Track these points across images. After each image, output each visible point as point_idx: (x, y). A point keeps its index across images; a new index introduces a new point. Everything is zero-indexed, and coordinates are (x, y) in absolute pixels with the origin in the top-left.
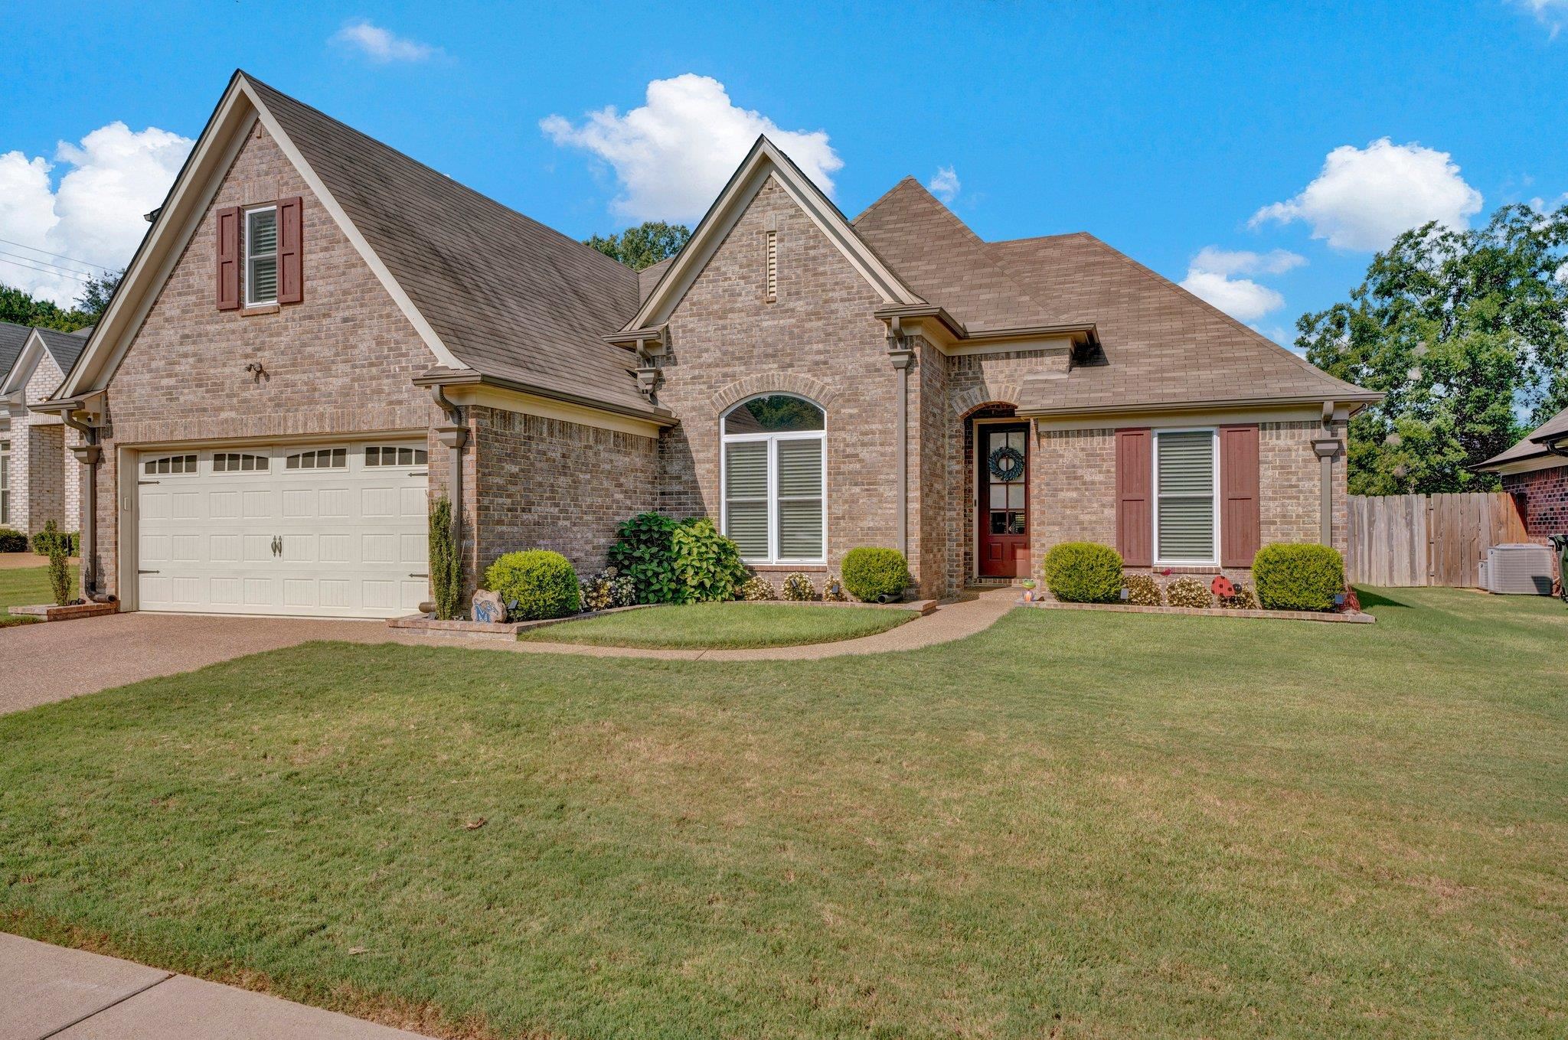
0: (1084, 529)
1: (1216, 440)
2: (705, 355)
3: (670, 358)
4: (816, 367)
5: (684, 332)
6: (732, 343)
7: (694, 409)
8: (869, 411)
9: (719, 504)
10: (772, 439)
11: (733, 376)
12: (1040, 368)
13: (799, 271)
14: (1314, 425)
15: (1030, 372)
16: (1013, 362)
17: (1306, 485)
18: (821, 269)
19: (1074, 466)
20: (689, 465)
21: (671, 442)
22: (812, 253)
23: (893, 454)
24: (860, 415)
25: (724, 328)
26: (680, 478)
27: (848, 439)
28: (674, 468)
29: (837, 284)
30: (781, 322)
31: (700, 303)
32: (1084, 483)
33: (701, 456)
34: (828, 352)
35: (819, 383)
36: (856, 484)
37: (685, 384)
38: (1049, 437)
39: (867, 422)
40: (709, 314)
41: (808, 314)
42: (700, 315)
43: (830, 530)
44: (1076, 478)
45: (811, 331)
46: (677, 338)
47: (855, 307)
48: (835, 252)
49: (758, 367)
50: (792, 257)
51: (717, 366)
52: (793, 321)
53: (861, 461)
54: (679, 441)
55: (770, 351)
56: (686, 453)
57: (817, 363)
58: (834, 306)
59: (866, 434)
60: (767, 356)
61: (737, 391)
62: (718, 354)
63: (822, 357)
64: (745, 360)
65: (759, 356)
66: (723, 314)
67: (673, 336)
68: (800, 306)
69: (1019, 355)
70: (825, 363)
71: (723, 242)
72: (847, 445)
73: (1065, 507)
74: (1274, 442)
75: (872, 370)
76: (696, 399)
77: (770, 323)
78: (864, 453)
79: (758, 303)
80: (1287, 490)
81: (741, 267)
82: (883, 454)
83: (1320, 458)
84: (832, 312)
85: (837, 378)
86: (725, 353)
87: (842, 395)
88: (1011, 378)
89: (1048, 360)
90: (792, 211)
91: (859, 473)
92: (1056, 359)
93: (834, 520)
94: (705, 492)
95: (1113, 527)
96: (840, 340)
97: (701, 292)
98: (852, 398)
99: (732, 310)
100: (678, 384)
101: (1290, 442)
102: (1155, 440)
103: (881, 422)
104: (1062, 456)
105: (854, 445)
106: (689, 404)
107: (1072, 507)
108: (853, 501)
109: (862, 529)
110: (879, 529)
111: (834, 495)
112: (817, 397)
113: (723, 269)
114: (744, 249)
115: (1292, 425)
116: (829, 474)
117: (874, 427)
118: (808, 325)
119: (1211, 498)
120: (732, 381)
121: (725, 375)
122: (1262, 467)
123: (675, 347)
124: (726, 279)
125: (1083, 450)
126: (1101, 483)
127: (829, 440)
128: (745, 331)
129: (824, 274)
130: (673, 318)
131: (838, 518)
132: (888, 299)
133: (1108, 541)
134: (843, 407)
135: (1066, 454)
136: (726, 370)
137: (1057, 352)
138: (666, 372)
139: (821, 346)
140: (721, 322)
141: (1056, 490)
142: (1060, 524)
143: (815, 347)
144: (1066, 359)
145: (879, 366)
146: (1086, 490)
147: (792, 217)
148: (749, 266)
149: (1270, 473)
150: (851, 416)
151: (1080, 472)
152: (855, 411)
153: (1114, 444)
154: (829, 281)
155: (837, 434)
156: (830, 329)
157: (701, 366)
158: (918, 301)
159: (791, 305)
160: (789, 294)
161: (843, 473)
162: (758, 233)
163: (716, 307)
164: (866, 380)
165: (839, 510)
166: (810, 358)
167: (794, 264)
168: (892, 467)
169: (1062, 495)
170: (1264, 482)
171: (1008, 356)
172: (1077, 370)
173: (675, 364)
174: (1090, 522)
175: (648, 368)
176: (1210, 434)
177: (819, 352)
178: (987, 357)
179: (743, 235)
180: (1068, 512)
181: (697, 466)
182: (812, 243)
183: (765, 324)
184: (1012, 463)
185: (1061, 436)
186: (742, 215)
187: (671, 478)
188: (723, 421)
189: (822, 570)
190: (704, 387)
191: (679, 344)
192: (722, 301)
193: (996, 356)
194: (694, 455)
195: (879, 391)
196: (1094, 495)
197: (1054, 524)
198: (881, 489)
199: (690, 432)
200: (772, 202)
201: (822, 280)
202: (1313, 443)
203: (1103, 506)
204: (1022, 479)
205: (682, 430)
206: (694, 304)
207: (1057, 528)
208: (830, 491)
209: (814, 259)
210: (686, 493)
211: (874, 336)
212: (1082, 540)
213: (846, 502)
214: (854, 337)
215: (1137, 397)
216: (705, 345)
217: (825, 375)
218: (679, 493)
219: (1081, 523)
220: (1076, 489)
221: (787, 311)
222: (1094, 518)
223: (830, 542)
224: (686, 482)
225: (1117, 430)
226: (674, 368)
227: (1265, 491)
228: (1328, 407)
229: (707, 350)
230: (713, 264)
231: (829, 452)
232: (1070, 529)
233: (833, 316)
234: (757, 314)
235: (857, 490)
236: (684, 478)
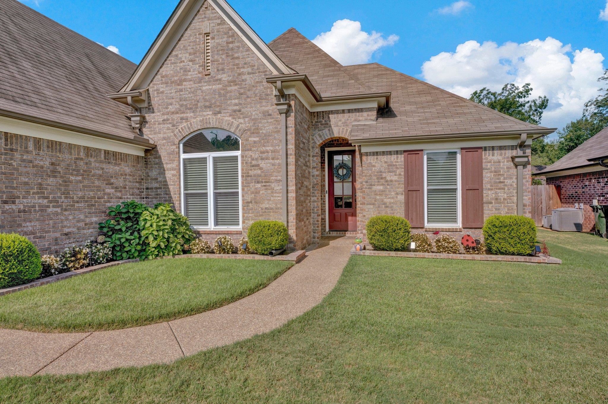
0: (387, 207)
1: (459, 157)
2: (170, 107)
3: (150, 109)
4: (235, 113)
5: (158, 93)
6: (185, 100)
7: (164, 138)
8: (266, 138)
9: (180, 194)
10: (210, 156)
11: (187, 119)
12: (361, 118)
13: (224, 57)
14: (513, 148)
15: (356, 120)
16: (346, 115)
17: (508, 182)
18: (236, 55)
19: (381, 172)
20: (162, 172)
21: (151, 159)
22: (231, 46)
23: (279, 164)
24: (260, 142)
25: (181, 90)
26: (157, 179)
27: (253, 155)
28: (154, 173)
29: (245, 64)
30: (214, 87)
31: (166, 76)
32: (387, 181)
33: (169, 166)
34: (240, 104)
35: (236, 123)
36: (258, 182)
37: (159, 124)
38: (367, 155)
39: (264, 146)
40: (172, 83)
41: (229, 82)
42: (167, 83)
43: (243, 209)
44: (382, 178)
45: (231, 92)
46: (154, 97)
47: (257, 77)
48: (244, 45)
49: (201, 113)
50: (219, 48)
51: (177, 113)
52: (221, 86)
53: (261, 169)
54: (155, 158)
55: (207, 104)
56: (160, 164)
57: (235, 111)
58: (244, 77)
59: (262, 152)
60: (206, 107)
61: (189, 128)
62: (178, 106)
63: (237, 108)
64: (193, 108)
65: (201, 107)
66: (180, 82)
67: (151, 96)
68: (224, 77)
69: (349, 111)
70: (240, 111)
71: (179, 40)
72: (253, 160)
73: (376, 195)
74: (491, 157)
75: (266, 114)
76: (165, 133)
77: (207, 87)
78: (263, 164)
79: (200, 75)
80: (499, 185)
81: (190, 54)
82: (273, 165)
83: (516, 166)
84: (243, 80)
85: (247, 119)
86: (182, 106)
87: (249, 130)
88: (345, 124)
89: (365, 114)
90: (219, 21)
91: (260, 176)
92: (370, 113)
93: (246, 204)
94: (171, 188)
95: (403, 205)
96: (248, 97)
97: (167, 70)
98: (255, 132)
99: (185, 80)
100: (155, 124)
101: (500, 158)
102: (425, 157)
103: (272, 146)
104: (374, 166)
105: (257, 159)
106: (161, 136)
107: (380, 195)
108: (257, 192)
109: (262, 209)
110: (272, 209)
111: (246, 189)
112: (235, 131)
113: (180, 56)
114: (192, 44)
115: (501, 148)
116: (242, 176)
117: (268, 148)
118: (229, 89)
119: (456, 189)
120: (186, 122)
121: (182, 119)
122: (484, 172)
123: (153, 102)
124: (181, 62)
125: (386, 162)
126: (396, 181)
127: (242, 157)
128: (193, 93)
129: (238, 58)
130: (151, 85)
131: (248, 203)
132: (275, 73)
133: (399, 214)
134: (250, 137)
135: (376, 165)
136: (182, 115)
137: (369, 109)
138: (149, 117)
139: (237, 101)
140: (179, 87)
141: (371, 185)
142: (374, 204)
143: (233, 101)
144: (375, 113)
145: (270, 112)
146: (388, 185)
147: (219, 24)
148: (195, 53)
149: (489, 175)
150: (255, 142)
151: (384, 175)
152: (257, 139)
153: (403, 159)
154: (241, 62)
155: (247, 153)
156: (242, 91)
157: (168, 113)
158: (293, 72)
159: (219, 77)
160: (218, 70)
161: (251, 176)
162: (200, 34)
163: (176, 78)
164: (263, 121)
165: (249, 198)
166: (230, 108)
167: (221, 52)
168: (279, 172)
169: (374, 188)
170: (485, 180)
171: (343, 111)
172: (381, 120)
173: (153, 112)
174: (390, 203)
175: (137, 114)
176: (455, 153)
177: (236, 105)
178: (332, 112)
179: (191, 36)
180: (378, 197)
181: (167, 172)
182: (231, 40)
183: (204, 88)
184: (345, 171)
185: (374, 155)
186: (190, 24)
187: (152, 179)
188: (181, 145)
189: (239, 233)
190: (170, 126)
191: (155, 101)
192: (180, 75)
193: (337, 112)
194: (165, 166)
195: (271, 127)
196: (392, 188)
197: (370, 204)
198: (273, 185)
199: (163, 152)
200: (207, 16)
201: (237, 61)
202: (513, 158)
203: (397, 194)
204: (350, 180)
205: (157, 151)
206: (162, 77)
207: (372, 206)
208: (243, 186)
209: (232, 49)
210: (160, 188)
211: (267, 95)
212: (386, 214)
213: (252, 193)
214: (256, 95)
215: (416, 132)
216: (170, 101)
217: (239, 118)
218: (156, 188)
219: (385, 204)
220: (383, 185)
221: (217, 80)
222: (392, 201)
223: (243, 216)
224: (161, 182)
225: (405, 151)
226: (152, 115)
227: (486, 185)
228: (524, 136)
229: (171, 104)
230: (174, 53)
231: (242, 163)
232: (379, 207)
233: (244, 83)
234: (200, 82)
235: (259, 185)
236: (160, 179)
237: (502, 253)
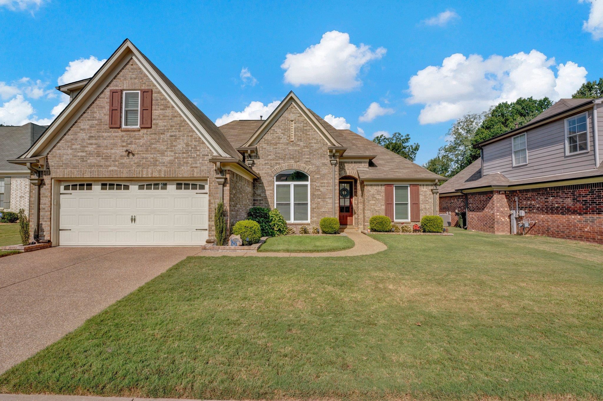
0: (377, 212)
1: (409, 188)
2: (269, 157)
3: (257, 157)
4: (306, 163)
5: (262, 149)
6: (279, 153)
7: (265, 173)
8: (323, 176)
9: (274, 204)
10: (292, 184)
11: (279, 164)
12: (361, 167)
13: (301, 133)
14: (432, 185)
15: (358, 167)
16: (353, 164)
17: (430, 200)
18: (308, 133)
19: (374, 194)
20: (264, 191)
21: (257, 184)
22: (305, 128)
23: (331, 190)
24: (320, 178)
25: (276, 148)
26: (260, 195)
27: (317, 184)
28: (259, 192)
29: (313, 138)
30: (295, 148)
31: (267, 140)
32: (376, 199)
33: (268, 188)
34: (310, 158)
35: (307, 168)
36: (319, 198)
37: (263, 165)
38: (367, 186)
39: (323, 180)
40: (271, 144)
41: (304, 146)
42: (268, 144)
43: (311, 212)
44: (374, 198)
45: (305, 151)
46: (259, 150)
47: (319, 145)
48: (312, 128)
49: (288, 161)
50: (299, 129)
51: (274, 160)
52: (299, 148)
53: (321, 191)
54: (259, 183)
55: (292, 157)
56: (263, 187)
57: (307, 161)
58: (312, 145)
59: (322, 183)
60: (290, 158)
61: (281, 168)
62: (274, 156)
63: (308, 160)
64: (283, 159)
65: (288, 158)
66: (276, 144)
67: (258, 150)
68: (302, 144)
69: (355, 162)
70: (310, 161)
71: (276, 122)
72: (317, 187)
73: (371, 205)
74: (423, 189)
75: (324, 164)
76: (266, 170)
77: (291, 148)
78: (322, 189)
79: (288, 142)
80: (426, 202)
81: (282, 130)
82: (327, 190)
83: (433, 194)
84: (312, 146)
85: (313, 166)
86: (276, 156)
87: (315, 171)
88: (353, 169)
89: (363, 164)
90: (299, 115)
91: (320, 195)
92: (365, 164)
93: (312, 209)
94: (269, 200)
95: (384, 211)
96: (314, 155)
97: (268, 137)
98: (318, 172)
99: (279, 143)
100: (260, 165)
101: (426, 189)
102: (394, 188)
103: (327, 180)
104: (370, 191)
105: (319, 187)
106: (264, 171)
107: (373, 205)
108: (318, 203)
109: (321, 212)
110: (326, 212)
111: (312, 201)
112: (307, 171)
113: (276, 130)
114: (283, 125)
115: (427, 185)
116: (311, 195)
117: (325, 181)
118: (304, 150)
119: (408, 203)
120: (279, 165)
121: (277, 163)
122: (420, 196)
123: (259, 153)
124: (277, 133)
125: (376, 190)
126: (381, 199)
127: (311, 185)
128: (283, 150)
129: (309, 135)
130: (258, 144)
131: (313, 208)
132: (329, 144)
133: (382, 214)
134: (315, 175)
135: (372, 191)
136: (277, 161)
137: (365, 162)
138: (256, 161)
139: (308, 156)
140: (275, 147)
141: (369, 201)
142: (370, 210)
143: (306, 156)
144: (368, 164)
145: (326, 163)
146: (377, 201)
147: (298, 117)
148: (284, 130)
149: (422, 197)
150: (318, 178)
151: (375, 196)
152: (319, 176)
153: (384, 188)
154: (311, 137)
155: (313, 183)
156: (311, 151)
157: (268, 160)
158: (340, 145)
159: (299, 143)
160: (298, 140)
161: (315, 195)
162: (288, 120)
163: (273, 142)
164: (322, 168)
165: (314, 206)
166: (304, 159)
167: (299, 131)
168: (330, 193)
169: (371, 202)
170: (421, 200)
171: (352, 163)
172: (370, 168)
173: (259, 159)
174: (378, 210)
175: (250, 159)
176: (407, 187)
177: (307, 158)
178: (346, 162)
179: (282, 120)
180: (372, 207)
181: (267, 192)
182: (305, 125)
183: (290, 148)
184: (346, 193)
185: (370, 186)
186: (282, 114)
187: (257, 195)
188: (275, 177)
189: (309, 224)
190: (269, 167)
191: (260, 153)
192: (275, 140)
193: (349, 162)
194: (265, 188)
195: (326, 171)
196: (379, 202)
197: (368, 210)
198: (327, 200)
199: (265, 181)
200: (292, 111)
201: (308, 136)
202: (432, 190)
203: (381, 205)
204: (349, 197)
205: (261, 180)
206: (266, 140)
208: (311, 200)
209: (306, 130)
210: (263, 200)
211: (325, 155)
212: (376, 215)
213: (316, 204)
214: (319, 155)
215: (390, 176)
216: (269, 153)
217: (309, 165)
218: (260, 200)
219: (376, 210)
220: (374, 201)
221: (297, 145)
222: (379, 208)
223: (311, 216)
224: (263, 197)
225: (385, 185)
226: (258, 160)
227: (421, 202)
228: (437, 181)
229: (270, 155)
230: (272, 128)
231: (311, 188)
232: (373, 211)
233: (312, 148)
234: (287, 145)
235: (320, 200)
236: (262, 195)
237: (431, 232)
